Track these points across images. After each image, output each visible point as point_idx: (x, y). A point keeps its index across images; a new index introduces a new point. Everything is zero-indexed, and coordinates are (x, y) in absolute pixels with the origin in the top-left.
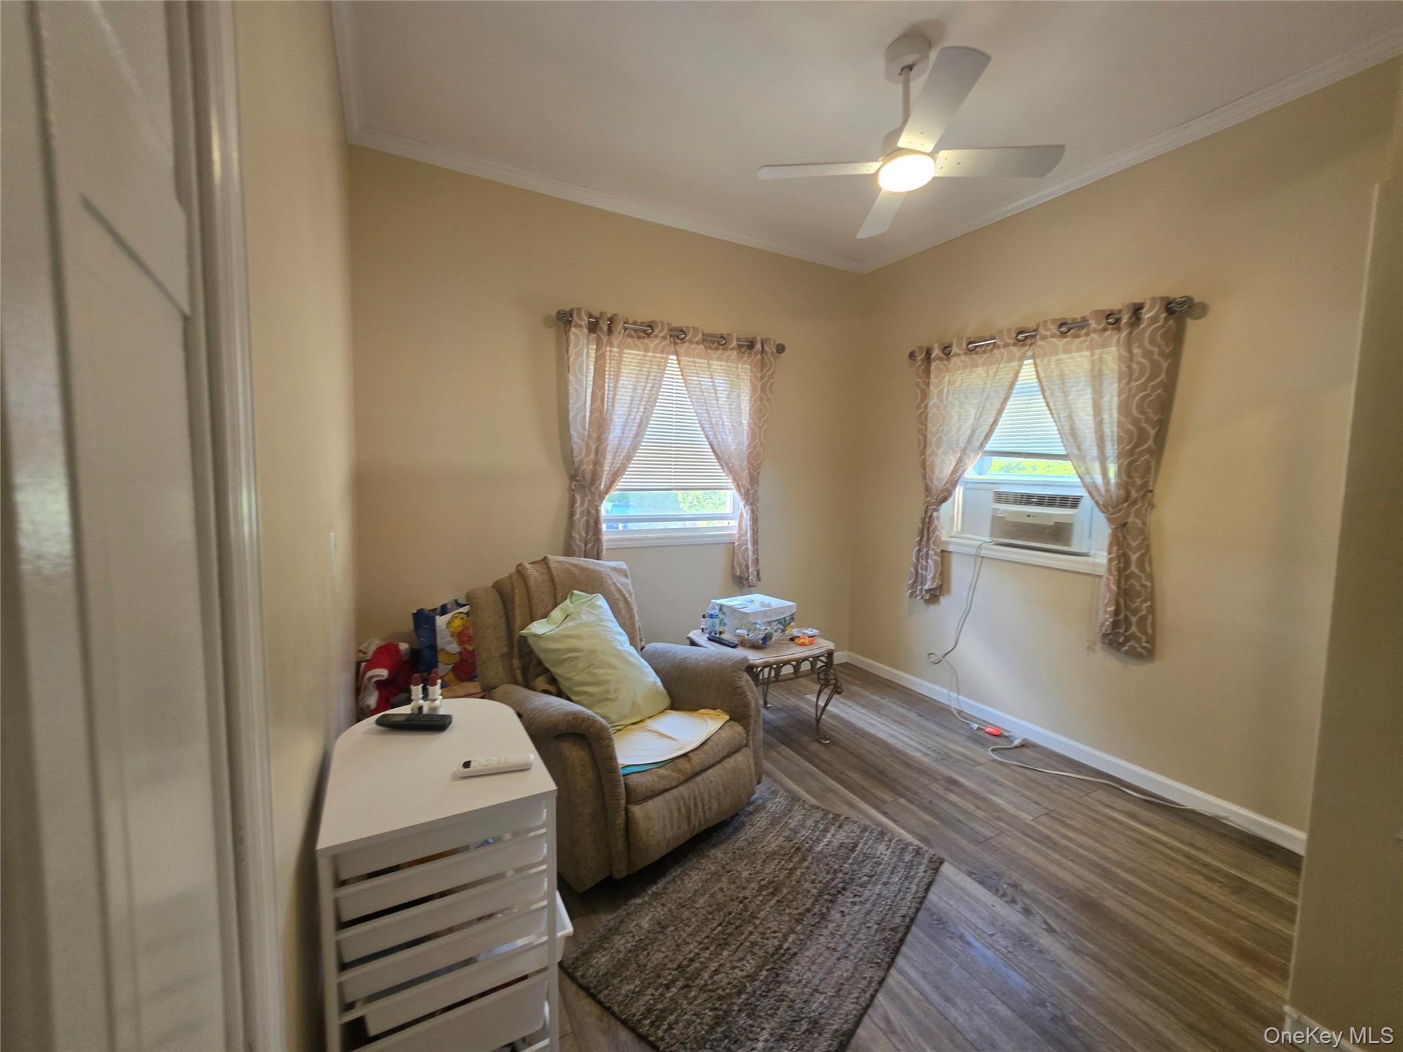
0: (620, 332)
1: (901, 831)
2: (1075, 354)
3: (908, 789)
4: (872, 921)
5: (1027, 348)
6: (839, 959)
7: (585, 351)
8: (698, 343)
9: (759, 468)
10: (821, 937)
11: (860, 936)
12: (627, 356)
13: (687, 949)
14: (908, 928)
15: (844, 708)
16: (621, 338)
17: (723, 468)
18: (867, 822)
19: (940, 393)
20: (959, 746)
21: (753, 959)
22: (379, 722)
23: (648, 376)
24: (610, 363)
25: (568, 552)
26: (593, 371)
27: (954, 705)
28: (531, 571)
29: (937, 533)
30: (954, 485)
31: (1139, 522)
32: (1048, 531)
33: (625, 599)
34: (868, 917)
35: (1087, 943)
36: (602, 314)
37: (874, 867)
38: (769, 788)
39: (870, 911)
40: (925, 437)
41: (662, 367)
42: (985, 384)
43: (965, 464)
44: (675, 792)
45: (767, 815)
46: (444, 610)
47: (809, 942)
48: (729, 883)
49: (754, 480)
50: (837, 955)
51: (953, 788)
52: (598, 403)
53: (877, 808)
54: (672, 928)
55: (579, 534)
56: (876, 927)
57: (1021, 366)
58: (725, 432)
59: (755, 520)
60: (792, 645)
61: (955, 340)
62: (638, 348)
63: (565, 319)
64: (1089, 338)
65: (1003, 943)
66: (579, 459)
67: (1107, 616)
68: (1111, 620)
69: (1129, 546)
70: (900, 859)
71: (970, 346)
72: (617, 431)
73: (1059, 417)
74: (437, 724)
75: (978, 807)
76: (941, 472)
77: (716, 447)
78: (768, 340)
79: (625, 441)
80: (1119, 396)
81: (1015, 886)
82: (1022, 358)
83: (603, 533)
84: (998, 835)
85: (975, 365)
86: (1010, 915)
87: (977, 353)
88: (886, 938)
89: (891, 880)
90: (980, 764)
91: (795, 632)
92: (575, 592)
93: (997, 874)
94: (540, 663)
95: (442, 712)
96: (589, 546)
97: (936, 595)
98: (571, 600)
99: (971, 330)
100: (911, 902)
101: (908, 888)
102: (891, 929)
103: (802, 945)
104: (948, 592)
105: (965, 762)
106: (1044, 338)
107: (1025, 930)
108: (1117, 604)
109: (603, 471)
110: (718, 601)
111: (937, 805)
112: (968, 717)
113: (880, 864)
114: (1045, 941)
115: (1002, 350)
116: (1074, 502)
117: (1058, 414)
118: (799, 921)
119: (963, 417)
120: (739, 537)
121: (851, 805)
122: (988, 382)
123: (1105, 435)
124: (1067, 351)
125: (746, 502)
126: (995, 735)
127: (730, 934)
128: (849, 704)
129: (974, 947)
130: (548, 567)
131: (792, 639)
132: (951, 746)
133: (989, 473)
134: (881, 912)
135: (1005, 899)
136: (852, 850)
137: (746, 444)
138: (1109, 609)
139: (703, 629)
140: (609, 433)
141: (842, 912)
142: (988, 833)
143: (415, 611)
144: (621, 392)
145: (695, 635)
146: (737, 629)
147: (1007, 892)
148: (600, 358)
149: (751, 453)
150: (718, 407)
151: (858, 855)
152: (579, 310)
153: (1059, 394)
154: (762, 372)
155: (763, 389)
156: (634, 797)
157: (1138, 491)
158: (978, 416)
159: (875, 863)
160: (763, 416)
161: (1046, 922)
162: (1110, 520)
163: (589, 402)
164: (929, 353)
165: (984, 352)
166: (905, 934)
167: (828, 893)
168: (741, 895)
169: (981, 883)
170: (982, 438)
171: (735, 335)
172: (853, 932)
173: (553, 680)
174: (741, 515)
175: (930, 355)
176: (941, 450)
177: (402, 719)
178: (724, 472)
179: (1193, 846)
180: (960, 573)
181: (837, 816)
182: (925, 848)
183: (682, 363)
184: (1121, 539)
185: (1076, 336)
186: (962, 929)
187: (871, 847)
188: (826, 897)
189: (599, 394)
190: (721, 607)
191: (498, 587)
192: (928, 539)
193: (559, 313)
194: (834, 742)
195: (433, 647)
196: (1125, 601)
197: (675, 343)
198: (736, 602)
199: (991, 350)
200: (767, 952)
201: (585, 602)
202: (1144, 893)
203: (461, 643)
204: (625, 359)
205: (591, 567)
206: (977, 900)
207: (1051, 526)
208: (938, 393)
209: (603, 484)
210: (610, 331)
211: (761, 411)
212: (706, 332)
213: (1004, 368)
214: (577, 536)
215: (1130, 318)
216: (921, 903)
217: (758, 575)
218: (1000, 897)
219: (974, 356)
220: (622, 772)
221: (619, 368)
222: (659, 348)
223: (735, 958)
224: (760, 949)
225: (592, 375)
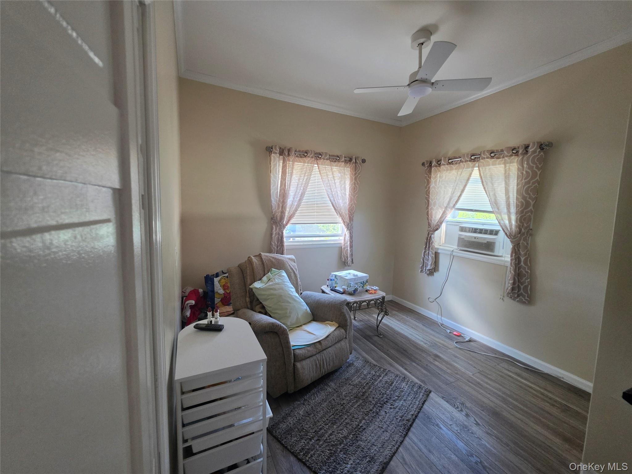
0: (293, 155)
1: (413, 378)
2: (497, 166)
3: (417, 359)
4: (398, 416)
5: (476, 162)
6: (383, 432)
7: (278, 164)
8: (327, 159)
9: (353, 214)
10: (376, 422)
11: (393, 422)
12: (296, 165)
13: (319, 424)
14: (414, 420)
15: (389, 321)
16: (293, 158)
17: (337, 214)
18: (398, 373)
19: (436, 182)
20: (440, 340)
21: (347, 430)
22: (195, 327)
23: (305, 174)
24: (289, 169)
25: (270, 251)
26: (281, 172)
27: (440, 321)
28: (254, 260)
29: (433, 244)
30: (441, 223)
31: (525, 243)
32: (484, 245)
33: (294, 272)
34: (397, 415)
35: (493, 430)
36: (285, 147)
37: (400, 393)
38: (355, 356)
39: (398, 412)
40: (428, 201)
41: (311, 170)
42: (456, 178)
43: (447, 214)
44: (314, 357)
45: (354, 368)
46: (217, 275)
47: (371, 424)
48: (337, 397)
49: (351, 219)
50: (383, 430)
51: (438, 359)
52: (283, 186)
53: (403, 367)
54: (313, 415)
55: (275, 242)
56: (400, 418)
57: (472, 171)
58: (338, 198)
59: (351, 237)
60: (366, 293)
61: (443, 158)
62: (300, 162)
63: (269, 150)
64: (504, 159)
65: (456, 429)
66: (275, 210)
67: (510, 285)
68: (512, 287)
69: (520, 254)
70: (412, 390)
71: (449, 161)
72: (291, 198)
73: (489, 194)
74: (218, 329)
75: (448, 368)
76: (435, 217)
77: (334, 205)
78: (358, 157)
79: (295, 203)
80: (517, 185)
81: (463, 404)
82: (473, 167)
83: (285, 242)
84: (456, 381)
85: (452, 169)
86: (460, 416)
87: (453, 164)
88: (404, 424)
89: (407, 399)
90: (450, 349)
91: (368, 288)
92: (273, 269)
93: (455, 398)
94: (258, 300)
95: (220, 323)
96: (279, 248)
97: (432, 272)
98: (271, 272)
99: (450, 154)
100: (416, 409)
101: (415, 403)
102: (407, 420)
103: (368, 425)
104: (438, 270)
105: (443, 347)
106: (483, 158)
107: (466, 423)
108: (514, 279)
109: (285, 216)
110: (334, 273)
111: (430, 366)
112: (446, 327)
113: (403, 391)
114: (475, 428)
115: (464, 163)
116: (496, 233)
117: (489, 193)
118: (367, 415)
119: (446, 192)
120: (344, 245)
121: (391, 365)
122: (457, 177)
123: (511, 203)
124: (494, 164)
125: (347, 229)
126: (458, 336)
127: (337, 419)
128: (392, 319)
129: (443, 430)
130: (261, 258)
131: (367, 291)
132: (437, 340)
133: (458, 217)
134: (403, 412)
135: (458, 410)
136: (391, 385)
137: (347, 203)
138: (510, 282)
139: (327, 285)
140: (288, 199)
141: (386, 411)
142: (452, 380)
143: (205, 276)
144: (293, 181)
145: (324, 288)
146: (343, 286)
147: (459, 406)
148: (284, 167)
149: (350, 207)
150: (336, 187)
151: (393, 387)
152: (276, 146)
153: (490, 184)
154: (355, 171)
155: (355, 179)
156: (297, 358)
157: (524, 230)
158: (452, 193)
159: (401, 391)
160: (355, 191)
161: (476, 421)
162: (511, 242)
163: (279, 186)
164: (431, 163)
165: (456, 164)
166: (413, 423)
167: (380, 403)
168: (342, 402)
169: (447, 402)
170: (454, 202)
171: (343, 155)
172: (390, 420)
173: (263, 307)
174: (345, 235)
175: (431, 164)
176: (435, 207)
177: (204, 326)
178: (338, 216)
179: (546, 390)
180: (444, 262)
181: (384, 370)
182: (423, 385)
183: (320, 168)
184: (517, 250)
185: (498, 158)
186: (438, 422)
187: (399, 384)
188: (378, 405)
189: (284, 182)
190: (336, 276)
191: (240, 266)
192: (429, 247)
193: (267, 147)
194: (385, 336)
195: (213, 291)
196: (518, 278)
197: (317, 159)
198: (342, 274)
199: (459, 163)
200: (353, 427)
201: (277, 274)
202: (521, 409)
203: (224, 290)
204: (295, 167)
205: (280, 258)
206: (445, 409)
207: (485, 243)
208: (435, 182)
209: (285, 221)
210: (289, 155)
211: (355, 188)
212: (331, 154)
213: (465, 171)
214: (273, 244)
215: (523, 151)
216: (420, 409)
217: (352, 261)
218: (455, 408)
219: (451, 165)
220: (293, 348)
221: (292, 171)
222: (310, 162)
223: (339, 429)
224: (350, 426)
225: (281, 174)
